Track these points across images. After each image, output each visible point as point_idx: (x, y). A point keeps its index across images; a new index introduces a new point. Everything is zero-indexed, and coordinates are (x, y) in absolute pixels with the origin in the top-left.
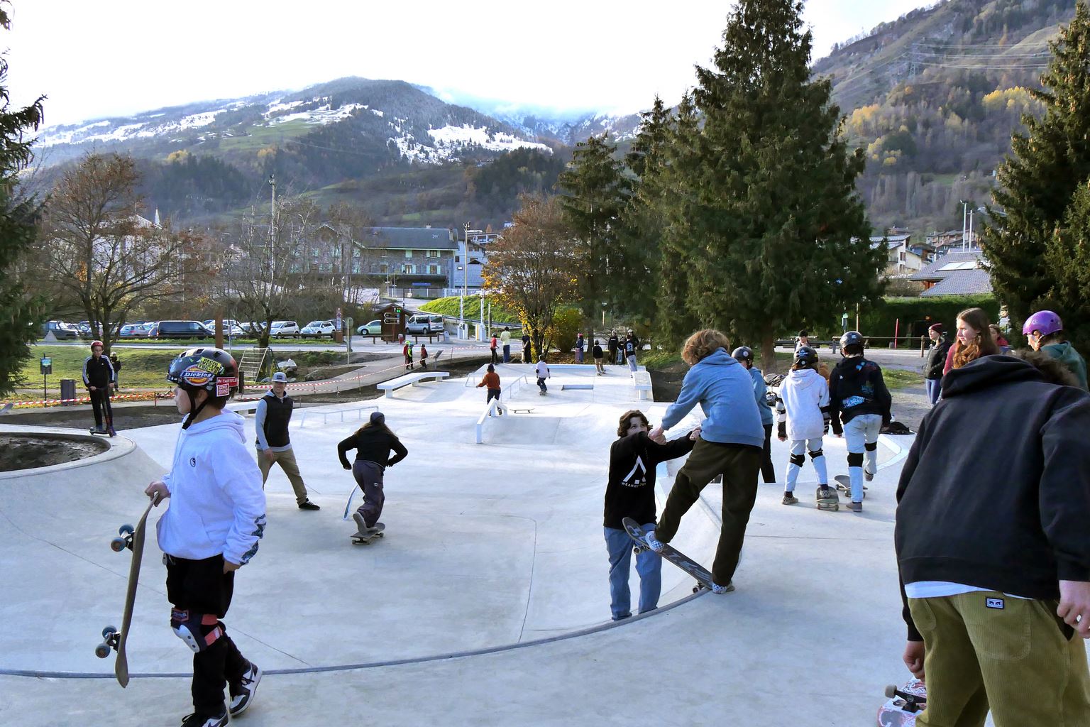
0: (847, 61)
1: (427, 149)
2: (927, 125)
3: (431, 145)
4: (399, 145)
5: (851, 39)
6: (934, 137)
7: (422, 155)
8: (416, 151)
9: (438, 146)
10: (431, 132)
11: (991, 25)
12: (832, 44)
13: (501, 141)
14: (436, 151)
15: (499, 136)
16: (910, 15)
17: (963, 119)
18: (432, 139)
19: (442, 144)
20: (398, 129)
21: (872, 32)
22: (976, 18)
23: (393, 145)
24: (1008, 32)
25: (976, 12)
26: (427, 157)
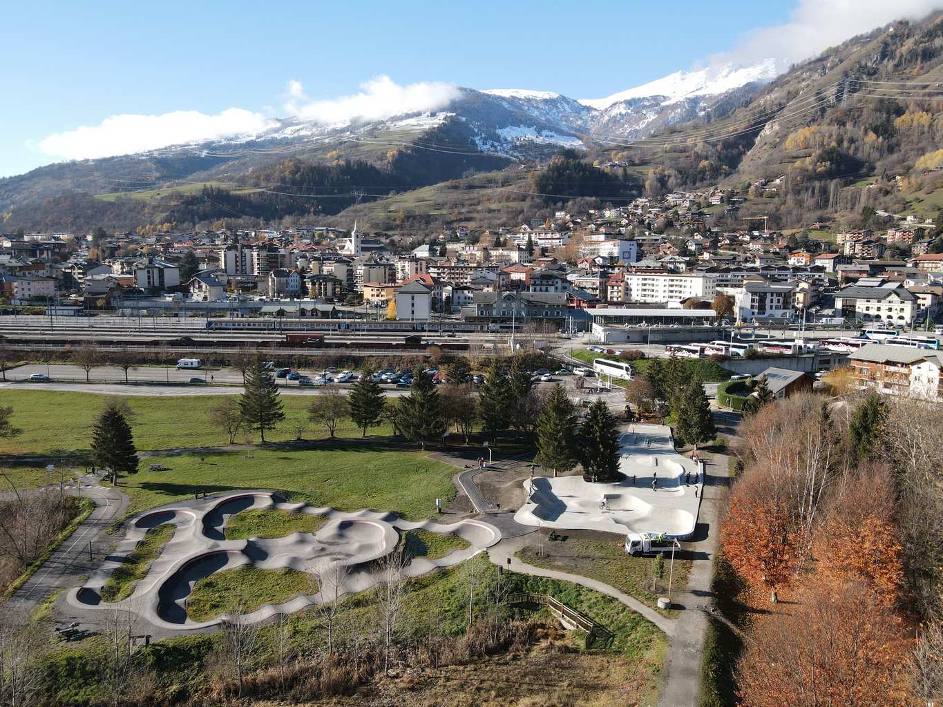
0: (800, 79)
1: (496, 144)
2: (852, 141)
3: (499, 141)
4: (477, 142)
5: (805, 61)
6: (856, 149)
7: (492, 149)
8: (488, 146)
9: (503, 141)
10: (499, 131)
11: (909, 57)
12: (790, 65)
13: (546, 136)
14: (502, 146)
15: (545, 132)
16: (852, 40)
17: (878, 137)
18: (499, 137)
19: (506, 140)
20: (476, 130)
21: (822, 55)
22: (898, 50)
23: (473, 142)
24: (922, 62)
25: (899, 45)
26: (496, 151)
